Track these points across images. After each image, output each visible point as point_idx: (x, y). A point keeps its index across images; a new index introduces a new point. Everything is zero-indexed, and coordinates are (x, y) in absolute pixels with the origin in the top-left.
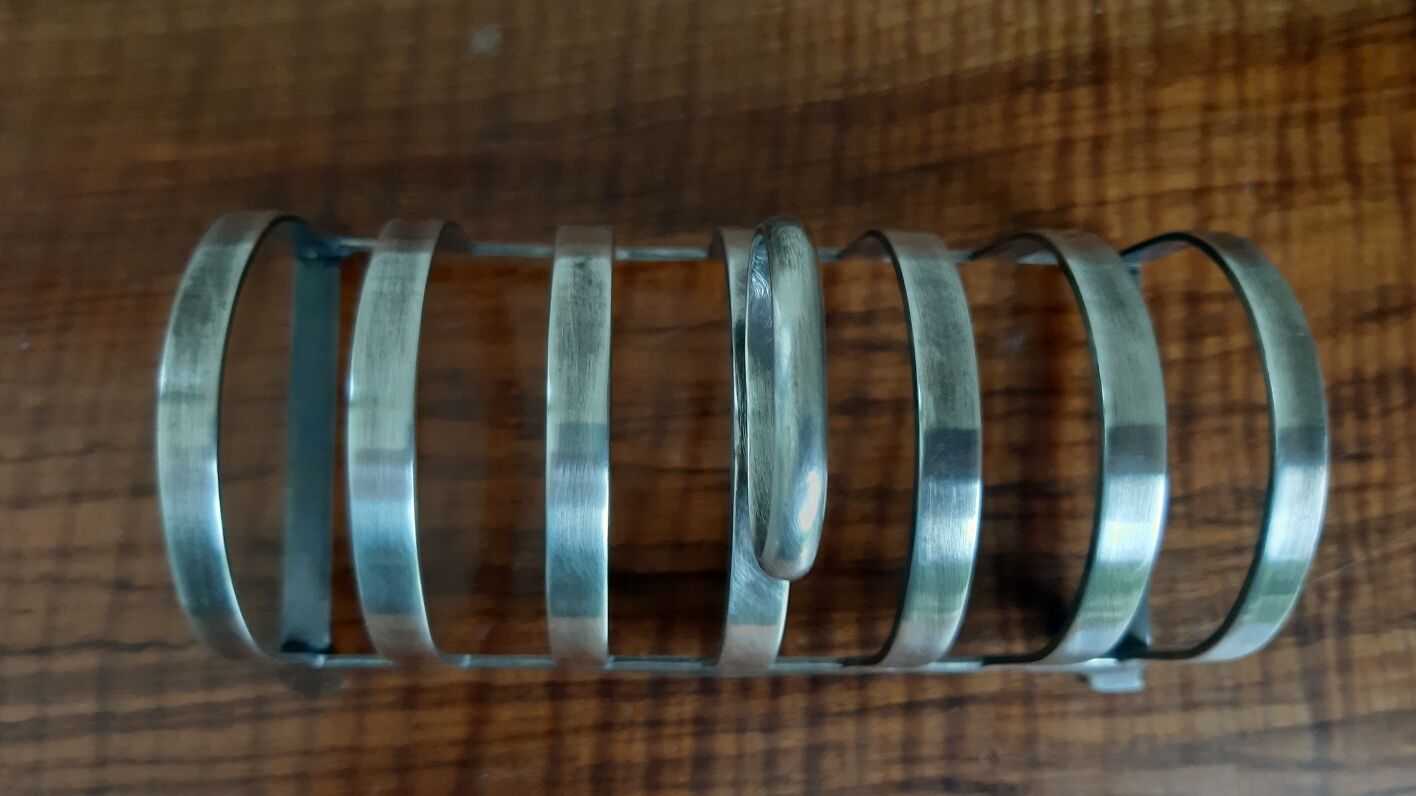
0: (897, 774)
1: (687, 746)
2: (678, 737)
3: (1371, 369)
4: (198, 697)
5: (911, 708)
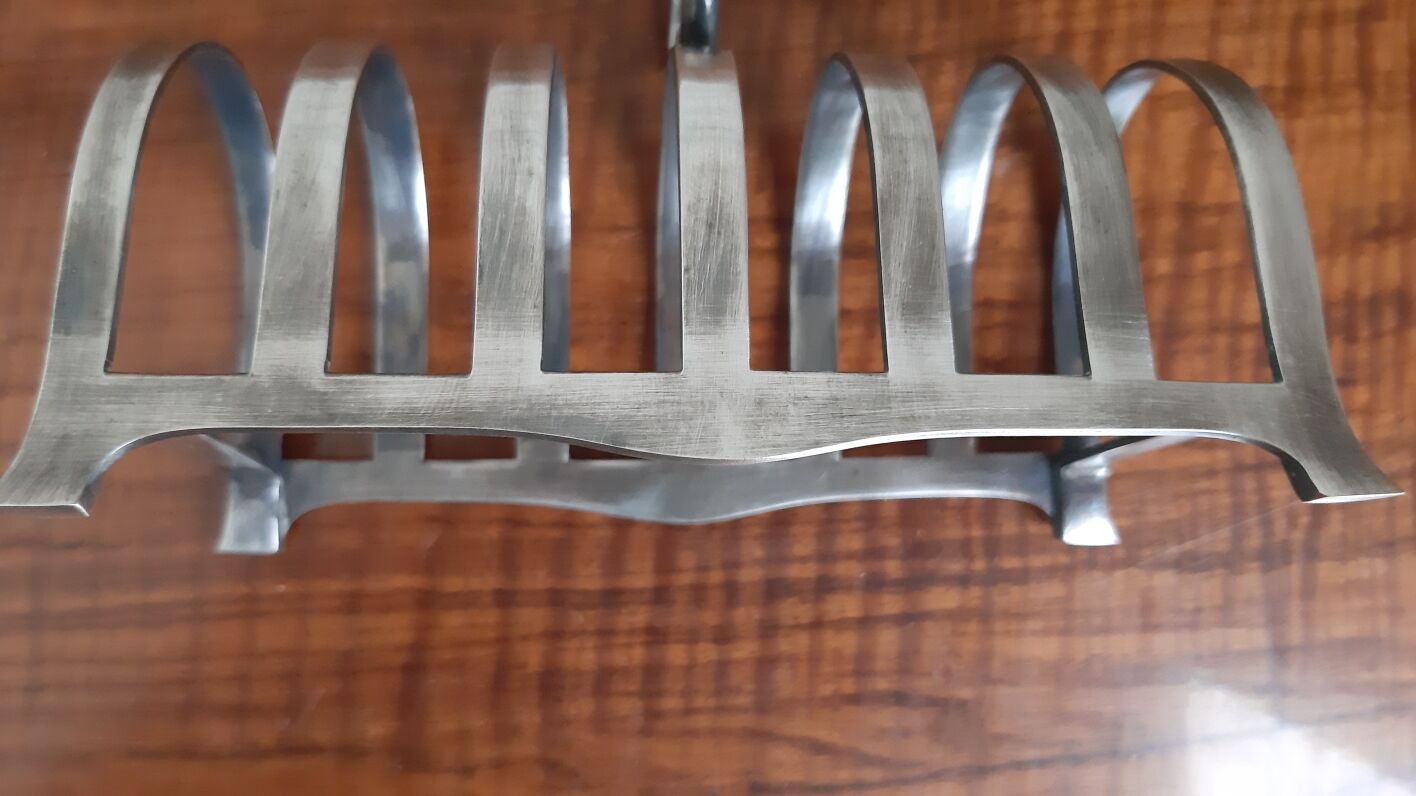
0: (849, 686)
1: (638, 655)
2: (629, 646)
3: (1365, 290)
4: (134, 597)
5: (866, 623)
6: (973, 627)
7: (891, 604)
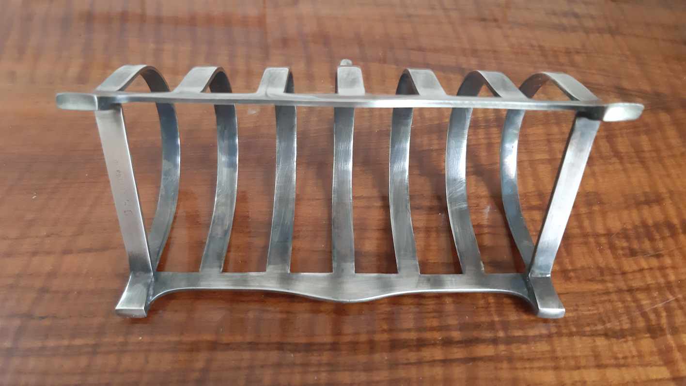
5: (445, 362)
6: (505, 365)
7: (458, 353)
